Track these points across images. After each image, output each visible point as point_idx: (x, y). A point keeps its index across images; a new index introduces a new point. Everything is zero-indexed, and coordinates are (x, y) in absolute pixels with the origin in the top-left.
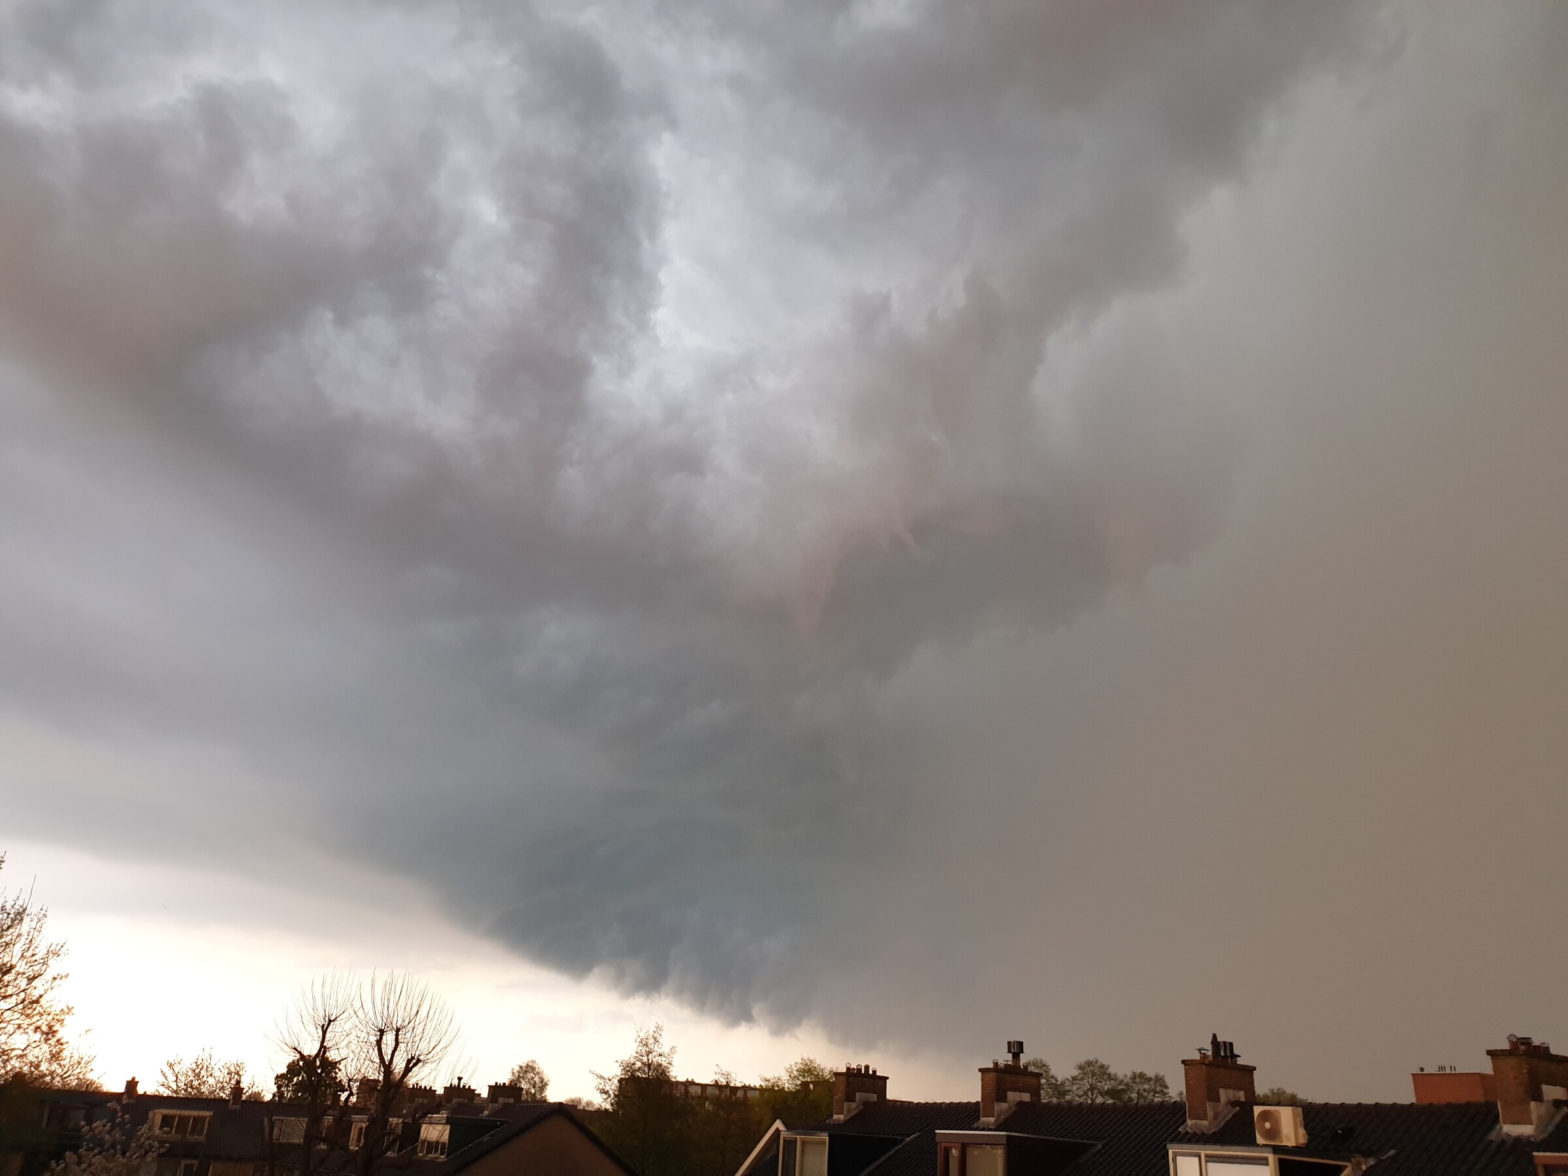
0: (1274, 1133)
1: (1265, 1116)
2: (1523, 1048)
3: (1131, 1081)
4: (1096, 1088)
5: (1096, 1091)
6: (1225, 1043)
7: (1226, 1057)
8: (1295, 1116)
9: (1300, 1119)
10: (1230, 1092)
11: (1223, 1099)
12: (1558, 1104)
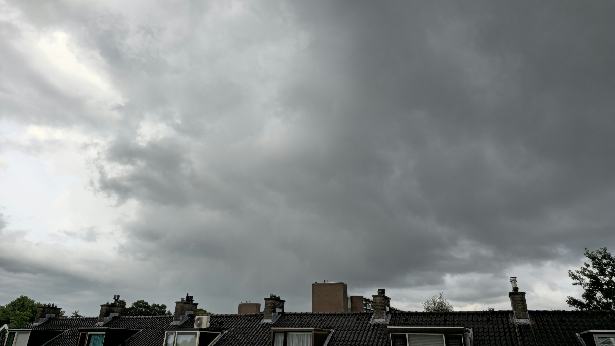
0: (200, 325)
1: (199, 319)
2: (274, 298)
6: (190, 296)
7: (190, 301)
8: (208, 319)
9: (209, 320)
10: (189, 312)
11: (186, 314)
12: (279, 313)
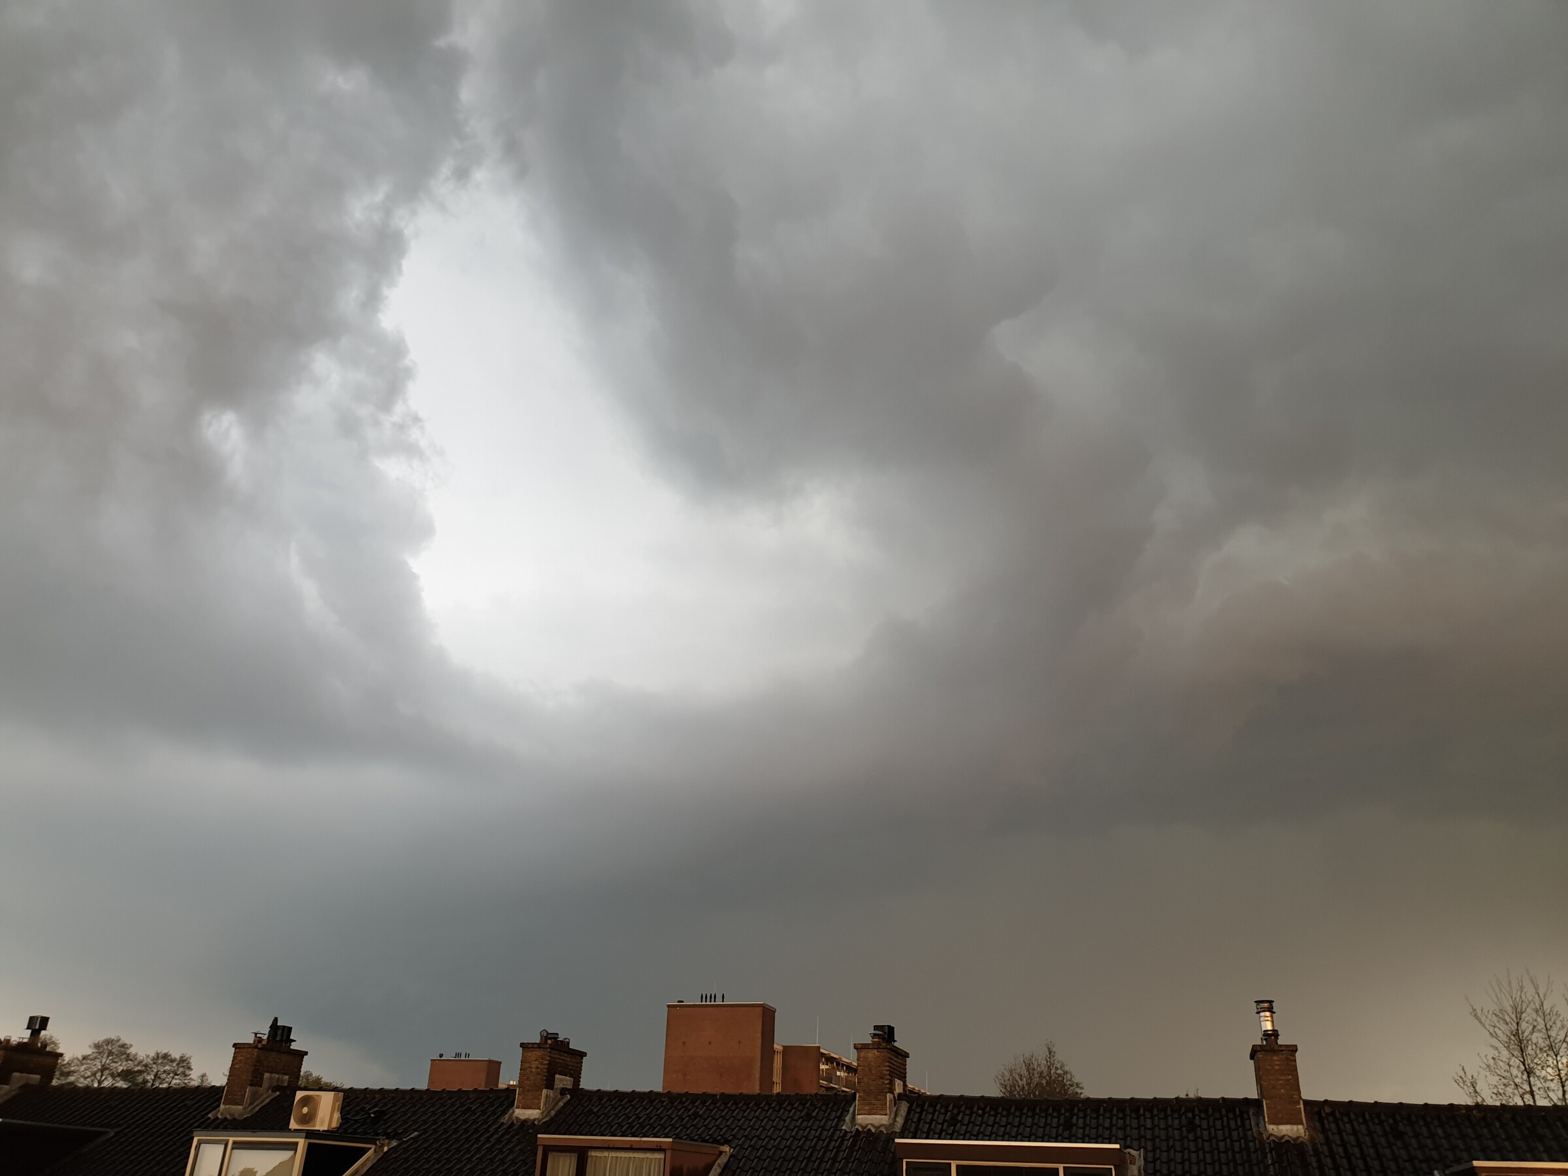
0: (308, 1118)
1: (306, 1101)
2: (549, 1041)
3: (151, 1062)
4: (107, 1069)
5: (106, 1072)
6: (284, 1027)
8: (335, 1100)
9: (339, 1103)
10: (275, 1076)
11: (266, 1084)
12: (563, 1091)
